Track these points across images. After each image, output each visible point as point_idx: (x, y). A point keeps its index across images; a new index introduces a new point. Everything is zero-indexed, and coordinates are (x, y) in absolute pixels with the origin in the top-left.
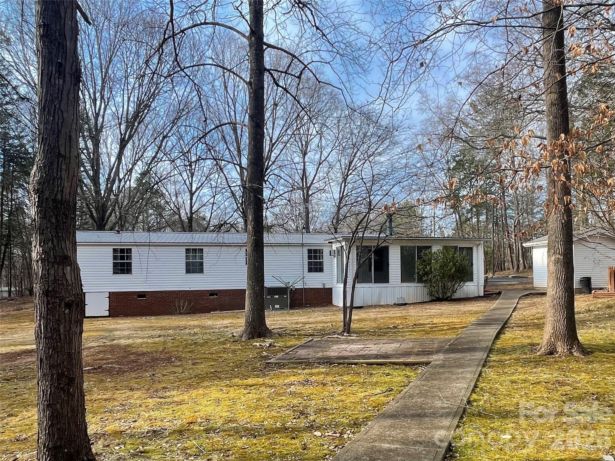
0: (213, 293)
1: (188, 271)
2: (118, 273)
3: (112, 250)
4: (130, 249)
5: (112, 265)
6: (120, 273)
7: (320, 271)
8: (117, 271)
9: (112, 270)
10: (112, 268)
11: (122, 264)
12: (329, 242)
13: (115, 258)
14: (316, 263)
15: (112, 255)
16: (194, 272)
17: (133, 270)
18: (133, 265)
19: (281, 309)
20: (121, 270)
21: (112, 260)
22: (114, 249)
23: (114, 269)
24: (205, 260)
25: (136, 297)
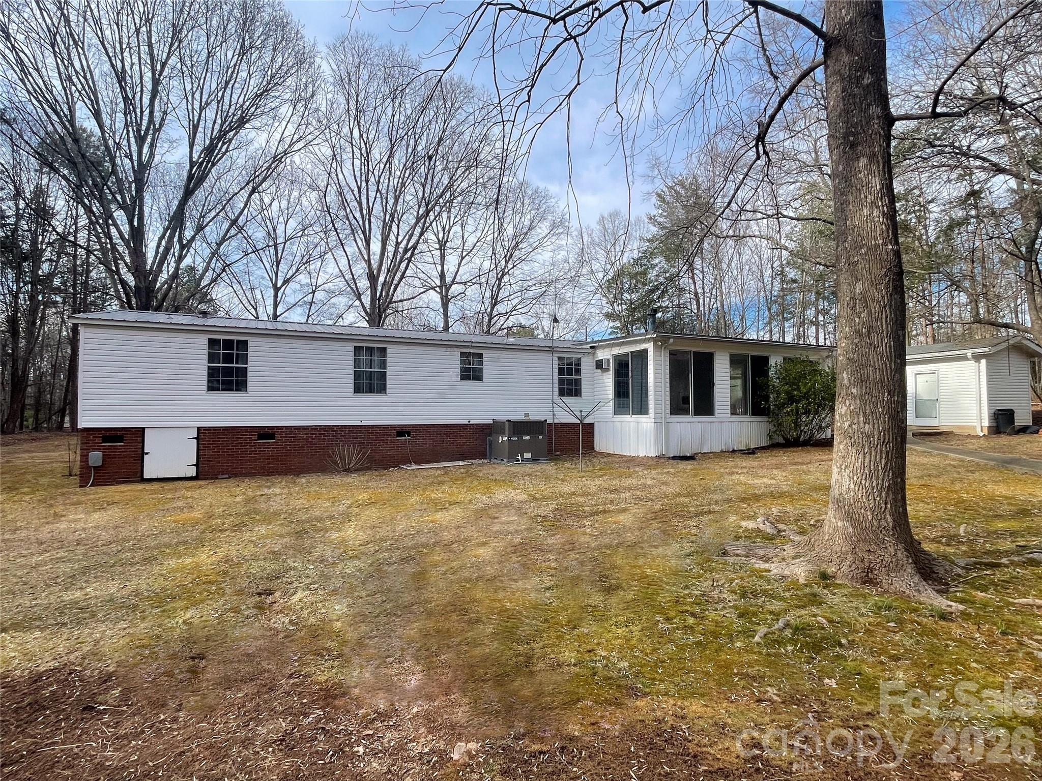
0: (402, 431)
1: (358, 389)
2: (218, 390)
3: (206, 342)
4: (246, 342)
5: (206, 373)
6: (223, 390)
7: (576, 395)
8: (215, 385)
9: (205, 383)
10: (206, 377)
11: (228, 372)
12: (591, 347)
13: (212, 358)
14: (570, 382)
15: (206, 352)
16: (371, 390)
17: (249, 384)
18: (249, 373)
19: (534, 460)
20: (224, 382)
21: (206, 362)
22: (210, 340)
23: (209, 381)
24: (390, 370)
25: (255, 437)
